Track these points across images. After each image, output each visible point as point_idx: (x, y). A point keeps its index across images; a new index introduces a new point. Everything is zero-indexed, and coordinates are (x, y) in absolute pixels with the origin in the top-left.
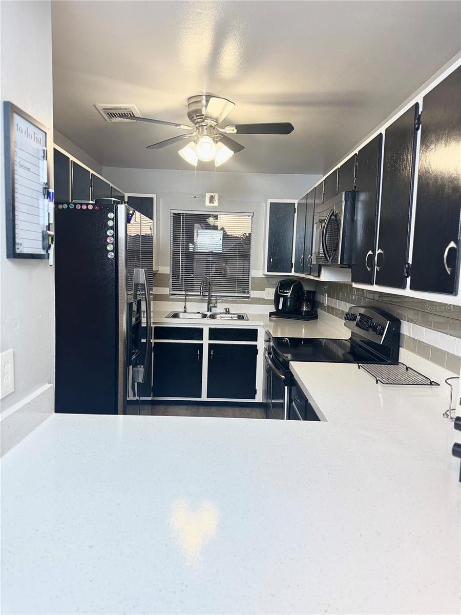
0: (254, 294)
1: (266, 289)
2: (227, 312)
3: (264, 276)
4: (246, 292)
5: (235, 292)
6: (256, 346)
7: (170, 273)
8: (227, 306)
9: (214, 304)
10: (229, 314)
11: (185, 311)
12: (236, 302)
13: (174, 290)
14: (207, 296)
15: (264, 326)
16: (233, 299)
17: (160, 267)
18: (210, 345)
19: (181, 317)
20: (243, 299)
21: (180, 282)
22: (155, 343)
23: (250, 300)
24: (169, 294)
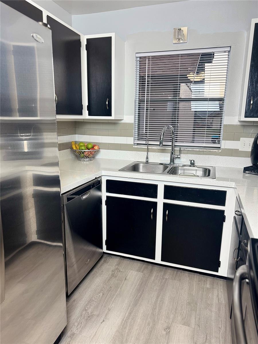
0: (225, 144)
1: (241, 138)
2: (192, 164)
3: (239, 124)
4: (217, 142)
5: (203, 143)
6: (223, 212)
7: (135, 122)
8: (192, 157)
9: (178, 155)
10: (194, 166)
11: (147, 162)
12: (203, 153)
13: (139, 140)
14: (171, 146)
15: (236, 188)
16: (200, 150)
17: (124, 116)
18: (165, 204)
19: (141, 170)
20: (212, 150)
21: (144, 131)
22: (107, 197)
23: (220, 151)
24: (133, 143)
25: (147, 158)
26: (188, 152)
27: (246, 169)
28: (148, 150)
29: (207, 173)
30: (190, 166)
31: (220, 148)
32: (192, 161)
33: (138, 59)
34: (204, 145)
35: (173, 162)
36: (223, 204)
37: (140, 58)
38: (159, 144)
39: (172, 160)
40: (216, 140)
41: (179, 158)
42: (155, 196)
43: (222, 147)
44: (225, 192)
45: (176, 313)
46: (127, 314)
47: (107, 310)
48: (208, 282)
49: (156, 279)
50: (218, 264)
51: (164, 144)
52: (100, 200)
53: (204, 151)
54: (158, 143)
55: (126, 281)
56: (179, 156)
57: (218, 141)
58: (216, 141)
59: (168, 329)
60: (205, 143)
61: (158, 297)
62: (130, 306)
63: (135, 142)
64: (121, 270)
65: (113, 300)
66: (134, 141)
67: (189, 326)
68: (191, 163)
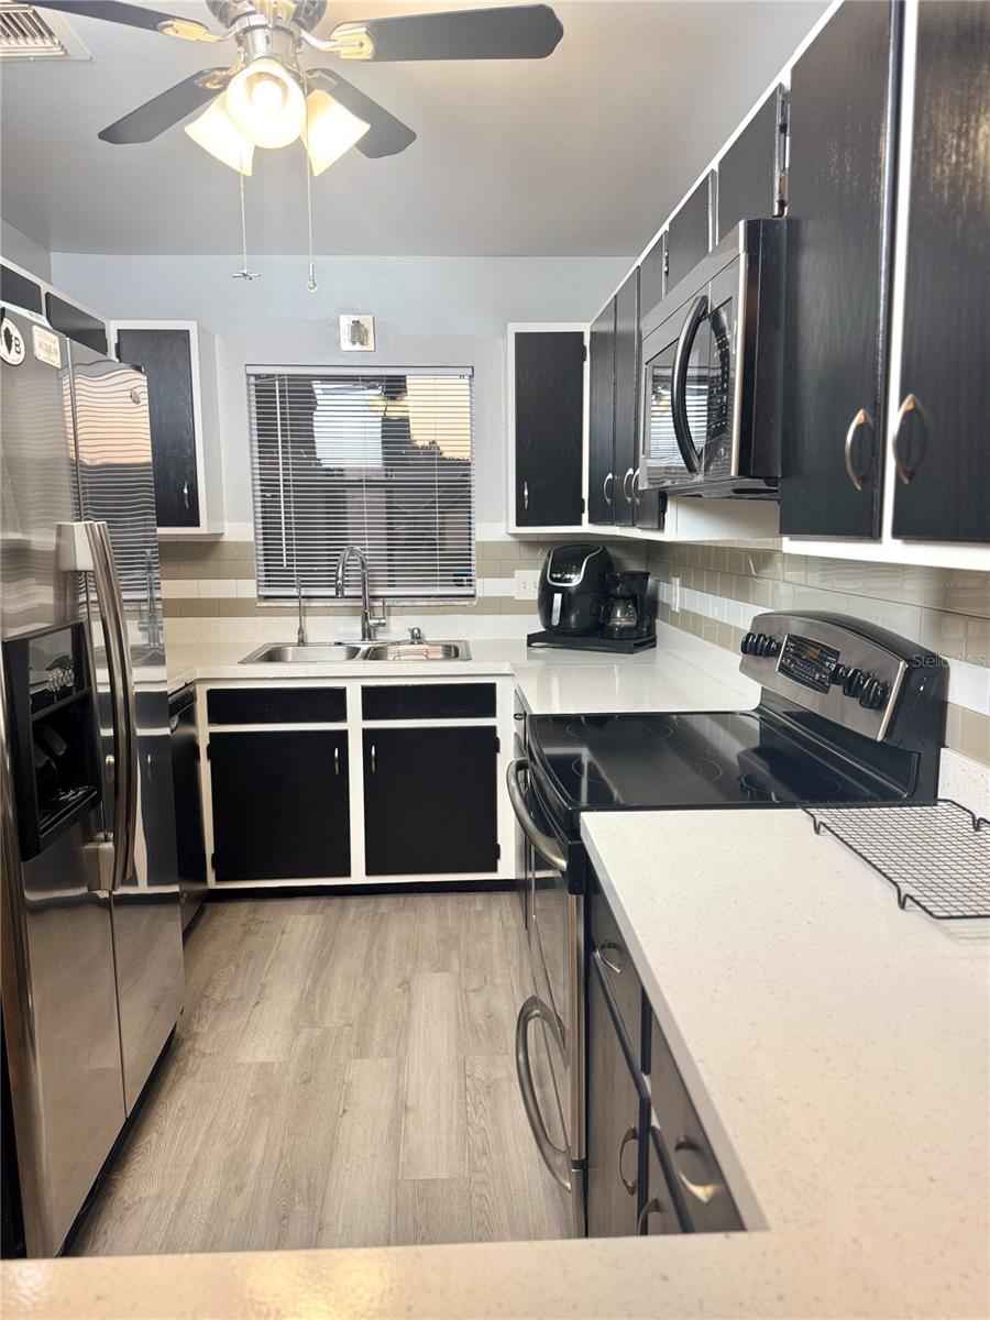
0: (486, 588)
1: (516, 572)
2: (417, 638)
3: (510, 539)
4: (465, 583)
5: (436, 586)
6: (493, 729)
7: (256, 539)
8: (415, 621)
9: (380, 619)
10: (421, 643)
11: (302, 641)
12: (438, 610)
13: (269, 586)
14: (360, 597)
15: (513, 675)
16: (432, 604)
17: (226, 523)
18: (366, 733)
19: (290, 658)
20: (457, 603)
21: (285, 563)
22: (212, 735)
23: (475, 603)
24: (256, 596)
25: (301, 631)
26: (404, 610)
27: (532, 639)
28: (302, 612)
29: (452, 652)
30: (412, 643)
31: (473, 596)
32: (416, 631)
33: (252, 380)
34: (438, 591)
35: (370, 637)
36: (492, 713)
37: (258, 377)
38: (334, 593)
39: (367, 633)
40: (462, 577)
41: (384, 625)
42: (342, 717)
43: (478, 594)
44: (493, 686)
45: (417, 959)
46: (308, 984)
47: (258, 987)
48: (478, 902)
49: (360, 918)
50: (495, 852)
51: (346, 593)
52: (191, 746)
53: (442, 605)
54: (332, 592)
55: (285, 936)
56: (383, 621)
57: (468, 580)
58: (462, 580)
59: (406, 985)
60: (440, 586)
61: (371, 945)
62: (310, 970)
63: (260, 593)
64: (265, 920)
65: (265, 970)
66: (258, 590)
67: (448, 971)
68: (413, 636)
